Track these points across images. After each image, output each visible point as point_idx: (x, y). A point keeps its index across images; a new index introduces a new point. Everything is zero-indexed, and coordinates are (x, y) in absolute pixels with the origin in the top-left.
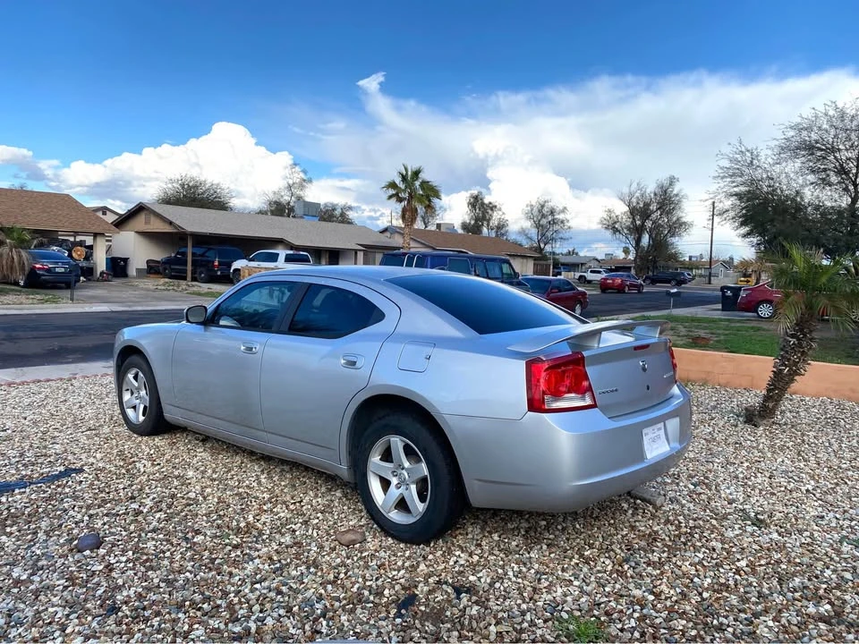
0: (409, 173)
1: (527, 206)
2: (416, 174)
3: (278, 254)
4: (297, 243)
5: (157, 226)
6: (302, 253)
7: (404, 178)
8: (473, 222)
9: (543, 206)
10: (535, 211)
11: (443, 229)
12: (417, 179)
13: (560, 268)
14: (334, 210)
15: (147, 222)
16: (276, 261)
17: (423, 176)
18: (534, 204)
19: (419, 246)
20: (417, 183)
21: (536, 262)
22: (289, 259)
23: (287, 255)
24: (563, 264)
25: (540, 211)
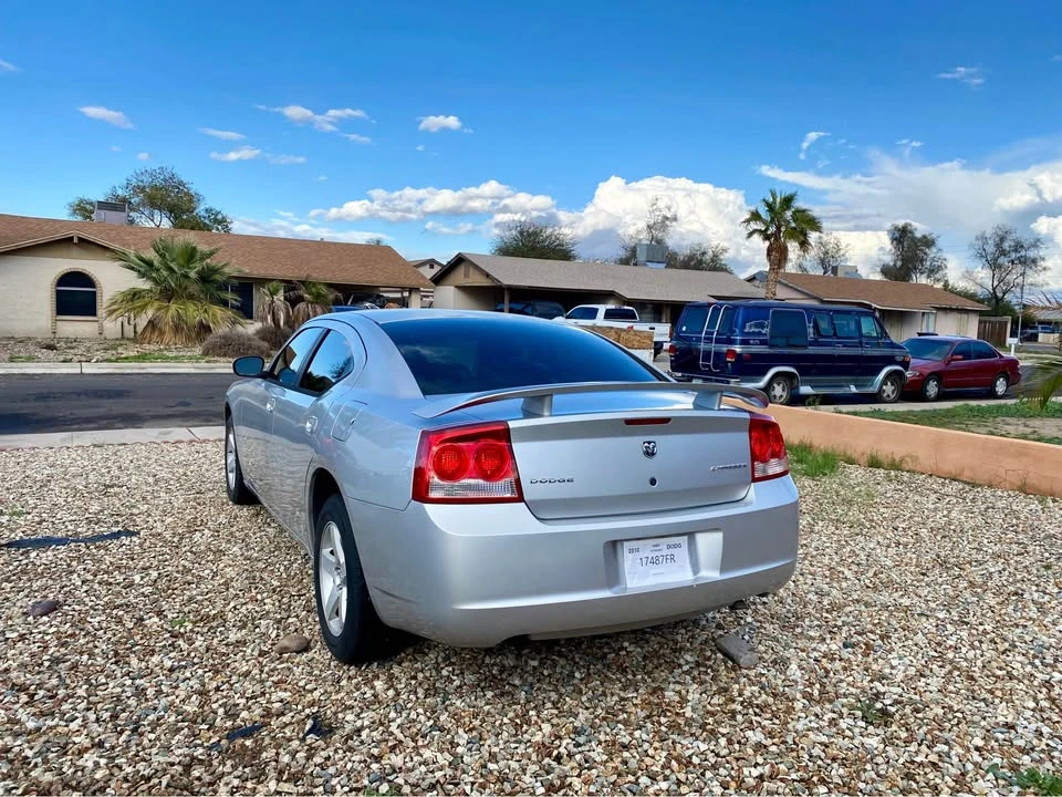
0: (778, 200)
1: (977, 238)
2: (788, 201)
3: (597, 310)
4: (629, 295)
5: (476, 280)
6: (626, 307)
7: (770, 207)
8: (899, 264)
9: (1002, 239)
10: (991, 248)
11: (840, 274)
12: (789, 208)
13: (1036, 328)
14: (704, 254)
15: (466, 275)
16: (594, 318)
17: (799, 204)
18: (988, 235)
19: (800, 296)
20: (788, 214)
21: (984, 318)
22: (609, 315)
23: (607, 310)
24: (1041, 323)
25: (999, 245)
